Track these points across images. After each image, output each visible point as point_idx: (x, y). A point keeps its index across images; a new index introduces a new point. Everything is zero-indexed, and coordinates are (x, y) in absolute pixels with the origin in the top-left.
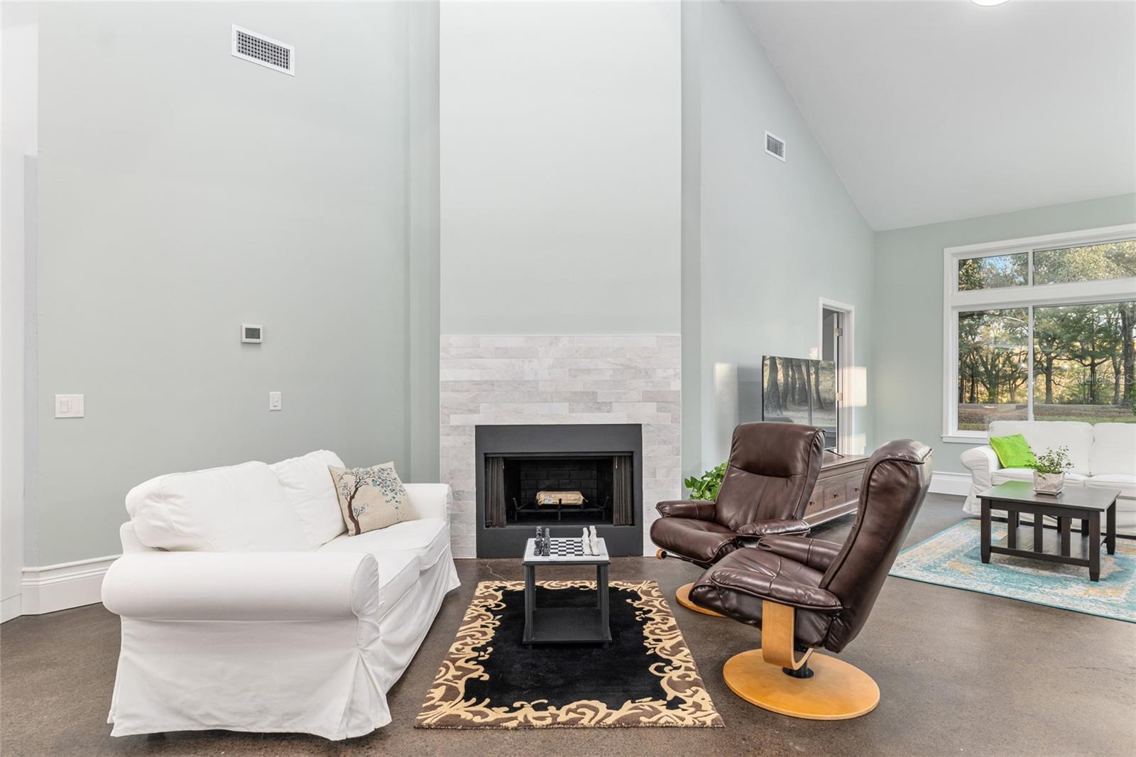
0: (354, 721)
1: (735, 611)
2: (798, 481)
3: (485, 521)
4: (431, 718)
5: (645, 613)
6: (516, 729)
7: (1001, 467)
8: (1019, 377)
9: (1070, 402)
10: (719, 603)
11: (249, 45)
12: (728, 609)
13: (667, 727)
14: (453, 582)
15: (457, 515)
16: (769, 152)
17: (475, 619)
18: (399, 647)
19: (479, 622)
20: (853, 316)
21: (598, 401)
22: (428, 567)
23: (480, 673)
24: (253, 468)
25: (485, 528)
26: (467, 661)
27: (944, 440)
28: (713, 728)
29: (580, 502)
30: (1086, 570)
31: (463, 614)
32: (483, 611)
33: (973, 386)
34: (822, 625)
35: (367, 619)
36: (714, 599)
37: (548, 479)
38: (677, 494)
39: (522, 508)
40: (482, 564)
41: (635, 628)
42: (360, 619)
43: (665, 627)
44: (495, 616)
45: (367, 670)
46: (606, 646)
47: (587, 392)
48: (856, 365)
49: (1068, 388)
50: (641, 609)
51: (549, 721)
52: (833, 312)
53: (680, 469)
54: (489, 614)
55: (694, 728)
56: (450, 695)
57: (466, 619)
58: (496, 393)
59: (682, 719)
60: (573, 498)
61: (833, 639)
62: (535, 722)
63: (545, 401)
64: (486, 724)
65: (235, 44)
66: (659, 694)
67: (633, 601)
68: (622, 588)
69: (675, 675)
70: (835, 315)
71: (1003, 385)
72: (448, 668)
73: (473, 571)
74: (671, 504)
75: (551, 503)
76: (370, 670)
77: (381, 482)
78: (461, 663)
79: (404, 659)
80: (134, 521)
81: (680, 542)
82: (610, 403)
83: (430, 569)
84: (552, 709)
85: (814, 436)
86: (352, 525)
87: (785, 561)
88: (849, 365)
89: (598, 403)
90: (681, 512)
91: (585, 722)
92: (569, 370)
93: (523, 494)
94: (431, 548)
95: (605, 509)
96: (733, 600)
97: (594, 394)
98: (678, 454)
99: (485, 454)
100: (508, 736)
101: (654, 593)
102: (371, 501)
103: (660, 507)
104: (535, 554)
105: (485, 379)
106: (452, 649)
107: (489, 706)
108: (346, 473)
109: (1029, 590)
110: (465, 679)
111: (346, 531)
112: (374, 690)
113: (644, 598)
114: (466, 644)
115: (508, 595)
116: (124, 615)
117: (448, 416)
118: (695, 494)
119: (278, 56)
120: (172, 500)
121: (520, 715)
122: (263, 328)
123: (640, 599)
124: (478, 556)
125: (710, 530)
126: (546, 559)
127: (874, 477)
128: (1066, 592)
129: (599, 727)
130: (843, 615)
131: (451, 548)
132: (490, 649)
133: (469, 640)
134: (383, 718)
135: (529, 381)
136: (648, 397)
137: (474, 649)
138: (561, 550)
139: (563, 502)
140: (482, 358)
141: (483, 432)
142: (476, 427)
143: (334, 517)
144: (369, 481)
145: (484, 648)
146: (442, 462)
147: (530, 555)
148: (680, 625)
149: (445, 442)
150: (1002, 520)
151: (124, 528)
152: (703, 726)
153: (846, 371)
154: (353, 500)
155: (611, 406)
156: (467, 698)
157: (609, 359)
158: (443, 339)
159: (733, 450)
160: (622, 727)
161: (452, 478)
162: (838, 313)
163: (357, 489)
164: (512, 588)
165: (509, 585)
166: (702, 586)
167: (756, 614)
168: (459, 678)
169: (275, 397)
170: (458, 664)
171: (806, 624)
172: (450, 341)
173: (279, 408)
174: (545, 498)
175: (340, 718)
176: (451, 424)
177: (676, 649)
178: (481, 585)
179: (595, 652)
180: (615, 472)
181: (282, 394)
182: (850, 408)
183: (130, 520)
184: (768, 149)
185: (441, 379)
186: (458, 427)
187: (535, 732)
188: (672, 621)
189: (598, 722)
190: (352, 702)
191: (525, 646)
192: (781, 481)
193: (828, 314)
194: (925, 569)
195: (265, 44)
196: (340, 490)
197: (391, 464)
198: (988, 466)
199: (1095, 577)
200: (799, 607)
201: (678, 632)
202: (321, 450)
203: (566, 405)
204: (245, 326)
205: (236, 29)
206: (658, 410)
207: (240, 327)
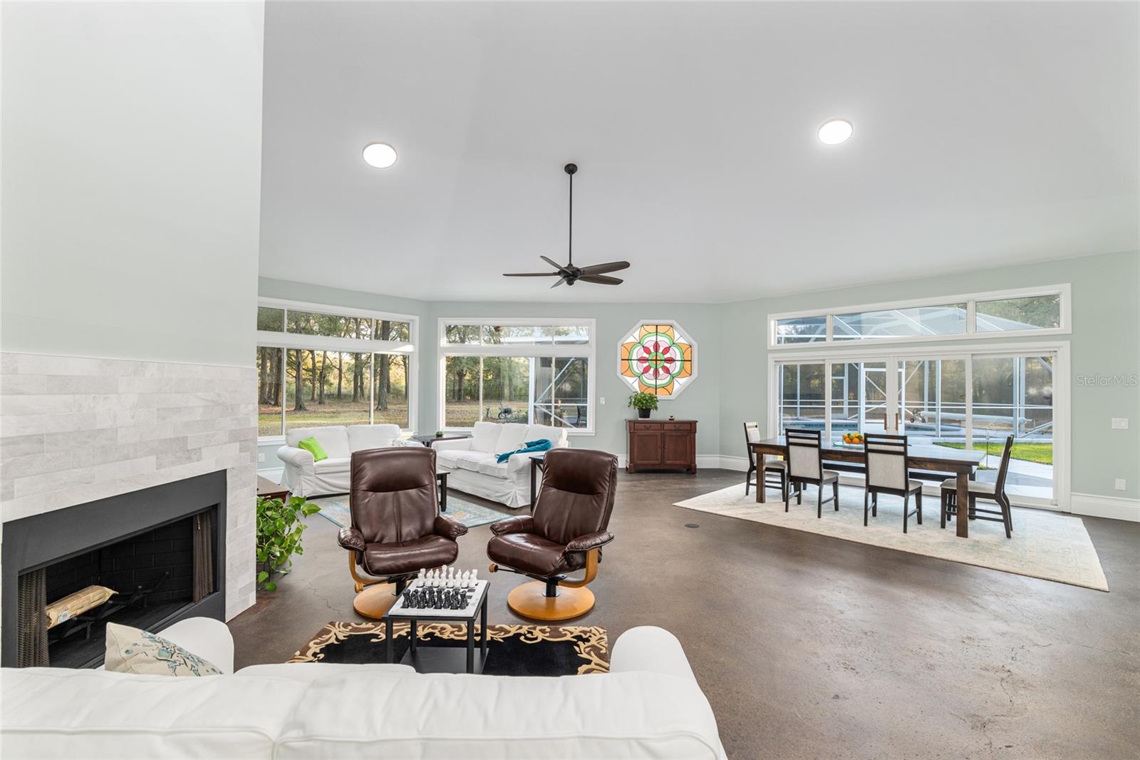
21: (189, 448)
47: (178, 439)
58: (47, 456)
63: (127, 458)
75: (67, 618)
82: (200, 448)
89: (188, 451)
92: (158, 410)
97: (185, 439)
99: (18, 572)
136: (233, 437)
140: (22, 394)
142: (5, 525)
155: (201, 453)
157: (200, 394)
203: (153, 459)
206: (241, 450)
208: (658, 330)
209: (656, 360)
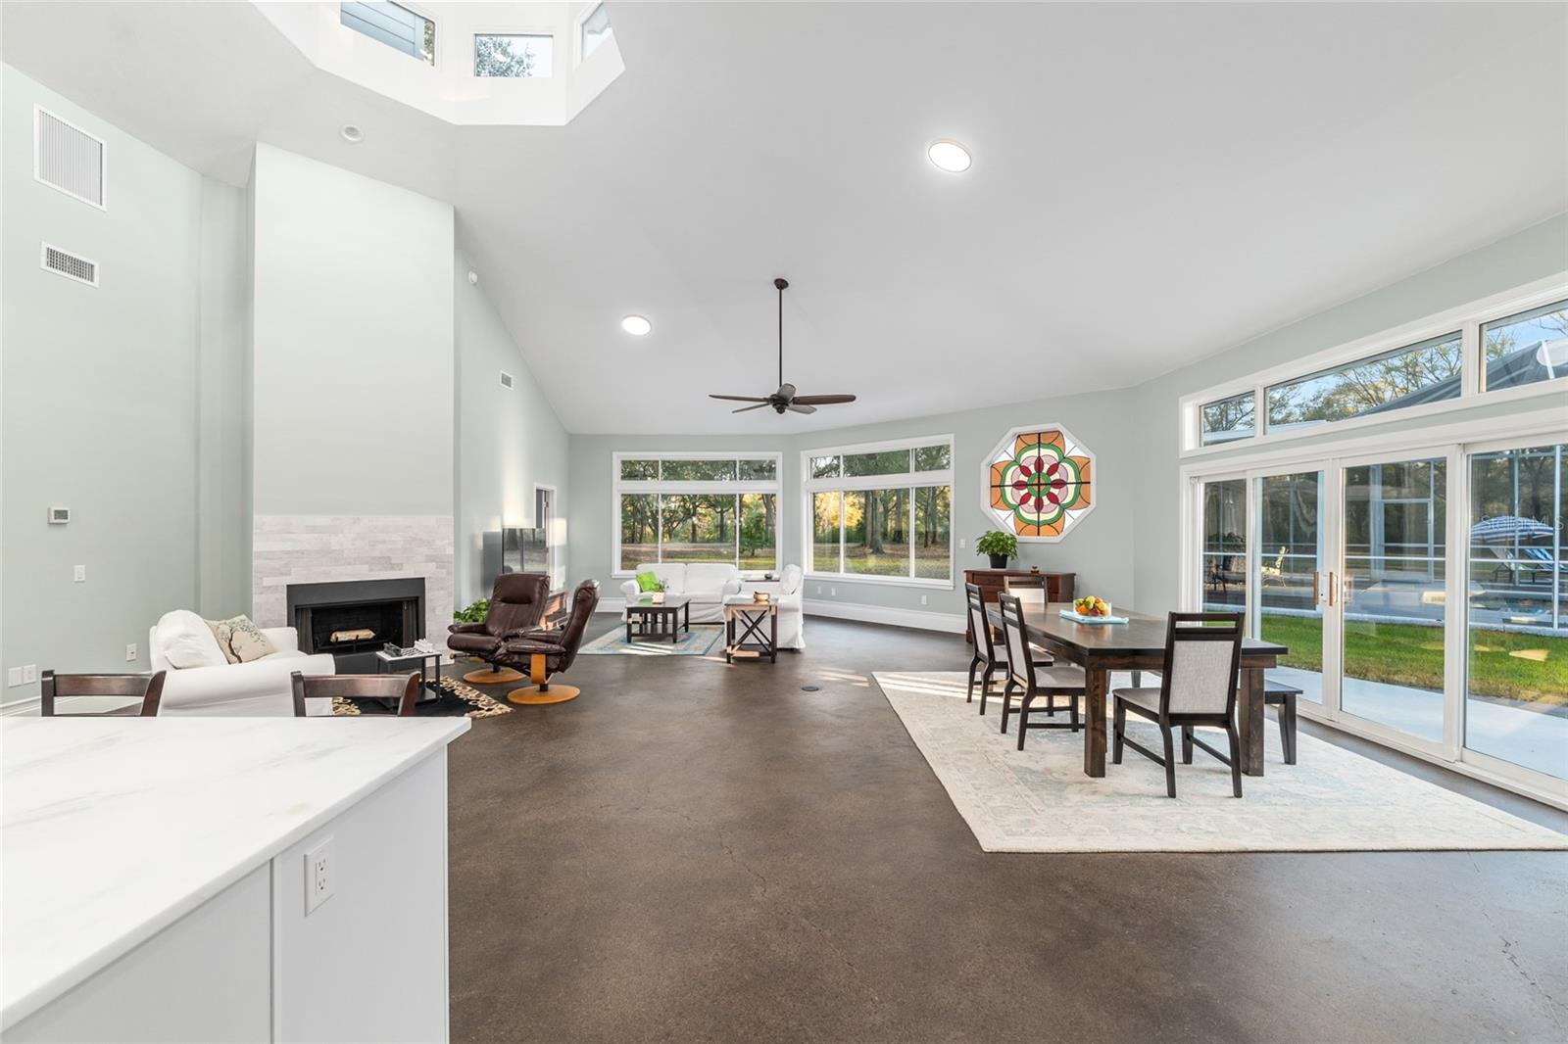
1: (518, 663)
5: (450, 688)
7: (642, 591)
10: (508, 661)
11: (55, 259)
13: (491, 716)
20: (555, 494)
27: (613, 577)
29: (371, 637)
30: (672, 638)
34: (557, 660)
39: (323, 646)
43: (466, 691)
44: (349, 705)
46: (439, 701)
47: (383, 557)
48: (557, 516)
50: (446, 687)
52: (542, 491)
53: (450, 607)
55: (503, 714)
58: (306, 560)
59: (496, 713)
60: (366, 634)
61: (562, 666)
63: (349, 564)
65: (44, 259)
66: (479, 709)
67: (439, 685)
69: (484, 703)
70: (544, 492)
74: (457, 625)
75: (346, 639)
77: (244, 628)
82: (401, 564)
86: (234, 657)
89: (392, 564)
92: (369, 542)
96: (516, 658)
97: (389, 558)
98: (449, 597)
99: (296, 606)
101: (449, 680)
102: (241, 640)
103: (451, 628)
105: (297, 549)
108: (220, 624)
111: (231, 661)
117: (261, 578)
119: (82, 269)
122: (68, 510)
125: (485, 636)
127: (576, 595)
130: (563, 661)
135: (334, 551)
136: (430, 559)
139: (339, 640)
140: (293, 533)
141: (293, 590)
142: (288, 586)
144: (238, 628)
146: (255, 615)
147: (389, 657)
149: (257, 598)
152: (507, 713)
154: (231, 644)
155: (402, 566)
157: (401, 534)
158: (256, 518)
162: (546, 492)
163: (232, 634)
169: (80, 571)
171: (551, 661)
172: (263, 520)
173: (83, 579)
174: (342, 636)
176: (265, 584)
177: (479, 696)
179: (434, 704)
180: (404, 612)
181: (86, 567)
184: (503, 382)
185: (254, 550)
186: (270, 587)
188: (469, 688)
192: (525, 605)
193: (539, 491)
194: (597, 650)
195: (71, 260)
196: (219, 638)
198: (634, 590)
199: (675, 641)
200: (548, 654)
204: (53, 509)
205: (45, 245)
206: (437, 567)
207: (49, 510)
208: (1042, 441)
209: (1039, 485)
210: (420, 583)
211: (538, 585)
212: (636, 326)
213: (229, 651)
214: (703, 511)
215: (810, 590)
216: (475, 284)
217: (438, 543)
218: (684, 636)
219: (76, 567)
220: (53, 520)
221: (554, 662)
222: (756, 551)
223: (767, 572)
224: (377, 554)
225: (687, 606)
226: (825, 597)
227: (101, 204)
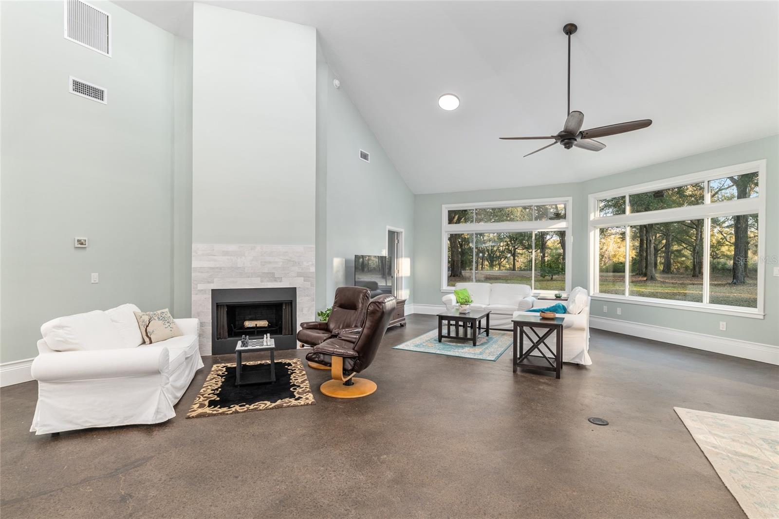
0: (159, 416)
1: (322, 361)
2: (359, 311)
3: (217, 336)
4: (194, 414)
5: (292, 370)
6: (231, 414)
7: (457, 302)
8: (503, 258)
9: (524, 270)
10: (317, 359)
11: (79, 87)
12: (320, 361)
13: (294, 406)
14: (201, 365)
15: (201, 334)
16: (362, 159)
17: (212, 379)
18: (179, 389)
19: (214, 380)
20: (403, 234)
22: (189, 356)
23: (215, 398)
24: (97, 312)
25: (216, 340)
26: (209, 394)
27: (442, 291)
28: (311, 404)
29: (267, 325)
30: (472, 342)
31: (206, 378)
32: (216, 376)
33: (482, 262)
34: (352, 363)
35: (164, 374)
36: (315, 358)
37: (250, 315)
38: (312, 318)
39: (237, 330)
40: (215, 357)
41: (287, 376)
42: (162, 374)
43: (300, 375)
44: (222, 377)
45: (165, 395)
46: (273, 383)
47: (270, 273)
48: (405, 257)
49: (524, 263)
50: (291, 369)
51: (246, 409)
52: (395, 232)
53: (315, 308)
54: (219, 377)
55: (304, 405)
56: (202, 406)
57: (207, 379)
58: (223, 273)
59: (300, 403)
60: (263, 323)
61: (356, 368)
62: (239, 411)
63: (249, 277)
64: (218, 414)
65: (71, 87)
66: (292, 396)
67: (288, 366)
68: (284, 362)
69: (300, 390)
70: (396, 233)
71: (496, 261)
72: (200, 398)
73: (210, 361)
74: (307, 323)
75: (251, 326)
76: (166, 395)
77: (162, 318)
78: (206, 395)
79: (180, 394)
80: (44, 339)
81: (309, 339)
82: (281, 278)
83: (189, 357)
84: (247, 406)
85: (366, 292)
86: (147, 339)
87: (346, 342)
88: (402, 257)
89: (275, 278)
90: (312, 327)
91: (261, 408)
92: (261, 262)
93: (237, 323)
94: (191, 347)
95: (279, 328)
96: (322, 357)
97: (273, 274)
98: (314, 301)
99: (217, 303)
100: (228, 416)
101: (298, 363)
102: (156, 327)
103: (302, 325)
104: (241, 347)
105: (217, 266)
106: (202, 391)
107: (219, 408)
108: (143, 315)
109: (450, 351)
110: (208, 400)
111: (144, 342)
112: (167, 403)
113: (293, 365)
114: (208, 389)
115: (228, 369)
116: (40, 380)
117: (197, 285)
118: (322, 319)
119: (98, 94)
120: (65, 328)
121: (233, 409)
122: (88, 239)
123: (291, 365)
124: (213, 354)
125: (323, 334)
126: (246, 348)
127: (369, 308)
128: (462, 351)
129: (266, 409)
130: (359, 358)
131: (199, 349)
132: (220, 389)
133: (209, 387)
134: (172, 414)
135: (239, 267)
136: (299, 275)
137: (212, 390)
138: (254, 344)
139: (257, 326)
140: (215, 256)
141: (216, 293)
142: (212, 290)
143: (137, 336)
144: (156, 318)
145: (217, 389)
146: (193, 308)
147: (239, 347)
148: (307, 374)
149: (194, 298)
150: (454, 325)
151: (39, 342)
152: (308, 404)
153: (400, 259)
154: (148, 328)
156: (209, 406)
157: (281, 257)
158: (194, 246)
159: (336, 299)
160: (276, 408)
161: (199, 316)
162: (397, 233)
163: (150, 322)
164: (230, 366)
165: (229, 365)
166: (310, 353)
167: (330, 362)
168: (206, 400)
169: (95, 277)
170: (205, 396)
171: (347, 363)
172: (198, 247)
173: (97, 282)
174: (248, 324)
175: (153, 415)
176: (198, 289)
177: (303, 382)
178: (215, 366)
179: (268, 386)
180: (283, 311)
181: (99, 275)
182: (402, 277)
183: (42, 338)
184: (361, 157)
185: (193, 266)
186: (202, 290)
187: (240, 414)
188: (304, 372)
189: (266, 407)
190: (158, 408)
191: (236, 386)
192: (353, 311)
193: (391, 233)
194: (416, 346)
195: (89, 87)
196: (140, 323)
197: (167, 310)
198: (451, 302)
199: (475, 345)
200: (345, 358)
201: (306, 376)
202: (127, 304)
203: (259, 279)
204: (77, 238)
205: (72, 78)
206: (304, 281)
207: (75, 239)
210: (294, 290)
211: (361, 295)
212: (449, 103)
213: (144, 334)
214: (521, 252)
215: (596, 308)
216: (339, 88)
217: (305, 264)
218: (484, 340)
219: (93, 274)
220: (77, 246)
221: (350, 364)
222: (554, 277)
223: (557, 292)
224: (266, 271)
225: (488, 316)
226: (611, 314)
227: (108, 53)
